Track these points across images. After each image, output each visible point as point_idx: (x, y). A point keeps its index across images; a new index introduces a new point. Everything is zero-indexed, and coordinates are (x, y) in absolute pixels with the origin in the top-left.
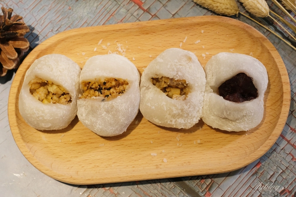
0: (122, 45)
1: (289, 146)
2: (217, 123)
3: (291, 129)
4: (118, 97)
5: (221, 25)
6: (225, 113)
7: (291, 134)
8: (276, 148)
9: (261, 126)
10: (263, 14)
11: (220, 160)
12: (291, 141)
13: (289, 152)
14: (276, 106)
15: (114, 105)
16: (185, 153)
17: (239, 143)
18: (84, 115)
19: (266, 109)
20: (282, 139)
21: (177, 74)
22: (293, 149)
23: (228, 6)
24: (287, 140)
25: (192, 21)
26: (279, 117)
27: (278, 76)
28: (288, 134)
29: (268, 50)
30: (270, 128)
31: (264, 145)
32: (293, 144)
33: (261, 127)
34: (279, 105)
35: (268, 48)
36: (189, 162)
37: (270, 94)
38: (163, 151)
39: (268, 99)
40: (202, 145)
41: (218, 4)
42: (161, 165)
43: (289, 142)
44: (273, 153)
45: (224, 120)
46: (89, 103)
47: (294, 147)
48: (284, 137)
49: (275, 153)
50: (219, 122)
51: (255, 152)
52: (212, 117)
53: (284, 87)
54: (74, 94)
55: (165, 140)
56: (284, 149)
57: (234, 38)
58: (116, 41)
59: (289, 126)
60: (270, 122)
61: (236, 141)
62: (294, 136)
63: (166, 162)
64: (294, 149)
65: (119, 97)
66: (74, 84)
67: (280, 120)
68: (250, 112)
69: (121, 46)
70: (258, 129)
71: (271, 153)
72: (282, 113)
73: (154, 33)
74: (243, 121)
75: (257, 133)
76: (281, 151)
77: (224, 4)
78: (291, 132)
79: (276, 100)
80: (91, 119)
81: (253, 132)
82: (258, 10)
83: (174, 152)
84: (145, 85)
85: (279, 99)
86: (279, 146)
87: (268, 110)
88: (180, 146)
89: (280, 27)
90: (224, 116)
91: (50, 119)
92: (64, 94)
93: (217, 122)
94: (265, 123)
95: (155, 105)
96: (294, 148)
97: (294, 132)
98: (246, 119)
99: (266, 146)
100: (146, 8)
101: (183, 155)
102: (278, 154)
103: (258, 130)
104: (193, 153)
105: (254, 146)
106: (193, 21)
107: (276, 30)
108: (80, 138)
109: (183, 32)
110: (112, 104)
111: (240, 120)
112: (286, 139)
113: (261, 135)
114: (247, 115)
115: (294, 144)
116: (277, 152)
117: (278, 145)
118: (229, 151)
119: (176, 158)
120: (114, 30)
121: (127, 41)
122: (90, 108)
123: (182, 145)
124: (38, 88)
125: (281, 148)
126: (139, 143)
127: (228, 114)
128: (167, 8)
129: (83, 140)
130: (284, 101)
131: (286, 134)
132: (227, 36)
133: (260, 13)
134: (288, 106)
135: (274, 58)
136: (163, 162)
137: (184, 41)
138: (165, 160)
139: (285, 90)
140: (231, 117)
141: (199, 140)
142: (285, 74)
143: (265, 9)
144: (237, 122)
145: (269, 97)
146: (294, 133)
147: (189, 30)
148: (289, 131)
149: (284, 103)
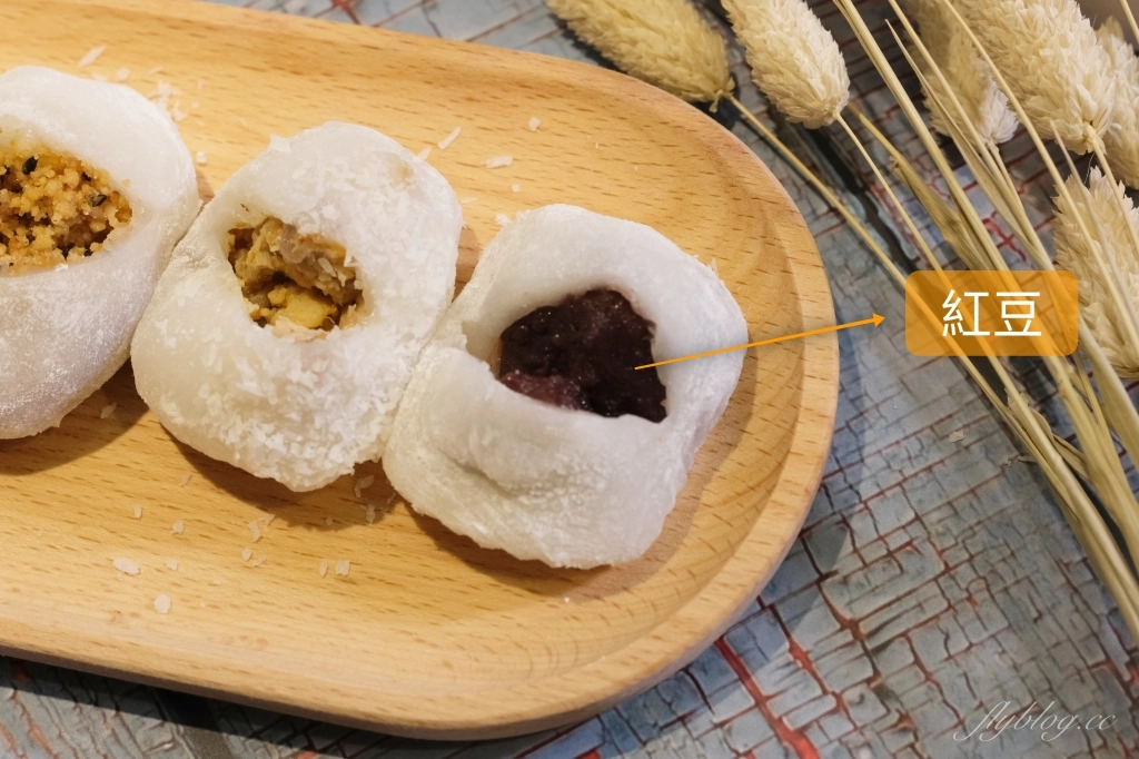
0: (176, 91)
1: (755, 718)
2: (433, 487)
3: (793, 649)
4: (58, 270)
5: (623, 114)
6: (473, 438)
7: (786, 671)
8: (691, 713)
9: (644, 581)
10: (812, 105)
11: (404, 670)
12: (773, 701)
13: (746, 745)
14: (741, 510)
15: (31, 297)
16: (263, 602)
17: (519, 625)
19: (696, 514)
20: (736, 681)
21: (318, 208)
22: (770, 738)
23: (681, 49)
24: (754, 692)
25: (500, 64)
26: (733, 552)
27: (792, 378)
28: (772, 665)
29: (785, 259)
30: (678, 593)
31: (619, 655)
32: (776, 715)
33: (642, 585)
34: (755, 506)
35: (788, 252)
36: (263, 642)
37: (735, 455)
38: (172, 563)
39: (717, 474)
40: (354, 587)
41: (640, 32)
42: (134, 615)
43: (760, 702)
44: (671, 731)
45: (468, 481)
47: (779, 731)
48: (748, 676)
49: (682, 732)
50: (445, 484)
51: (568, 676)
52: (422, 452)
53: (799, 427)
55: (200, 521)
56: (726, 727)
57: (659, 186)
58: (160, 68)
59: (788, 635)
60: (690, 572)
61: (509, 614)
62: (795, 685)
63: (165, 610)
64: (775, 740)
65: (62, 271)
67: (731, 565)
68: (591, 467)
69: (171, 96)
70: (626, 589)
71: (662, 728)
72: (750, 537)
73: (324, 78)
74: (549, 509)
75: (615, 605)
76: (713, 732)
77: (664, 35)
78: (789, 664)
79: (751, 484)
81: (598, 598)
82: (795, 81)
83: (218, 582)
85: (764, 480)
86: (710, 708)
87: (703, 520)
88: (254, 563)
89: (893, 209)
90: (469, 453)
93: (437, 483)
94: (670, 571)
96: (777, 735)
97: (800, 664)
98: (565, 501)
99: (631, 661)
101: (254, 605)
102: (694, 740)
103: (625, 595)
104: (298, 609)
105: (578, 653)
106: (505, 65)
107: (872, 218)
109: (450, 105)
111: (536, 496)
112: (753, 685)
113: (632, 614)
114: (571, 479)
115: (780, 720)
116: (689, 732)
117: (707, 703)
118: (463, 648)
119: (214, 607)
120: (160, 19)
121: (201, 82)
123: (264, 563)
125: (717, 720)
126: (84, 499)
127: (486, 442)
128: (433, 16)
130: (778, 487)
131: (761, 665)
132: (636, 168)
133: (800, 94)
134: (790, 516)
135: (800, 297)
136: (151, 607)
137: (442, 145)
138: (163, 602)
139: (798, 443)
140: (493, 466)
141: (347, 563)
142: (825, 377)
143: (825, 80)
144: (522, 505)
145: (727, 466)
146: (798, 669)
147: (479, 101)
148: (779, 656)
149: (775, 496)
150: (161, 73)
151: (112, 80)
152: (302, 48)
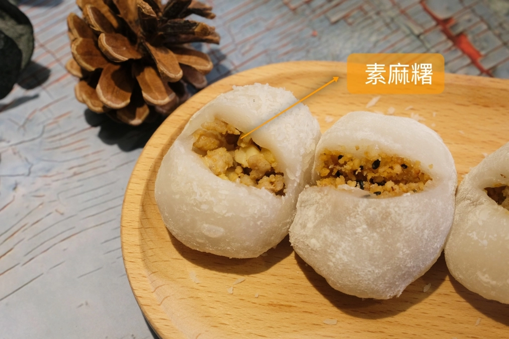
0: (421, 118)
4: (404, 196)
15: (391, 210)
18: (310, 225)
46: (329, 197)
54: (294, 177)
66: (302, 151)
73: (501, 109)
80: (325, 236)
84: (469, 195)
91: (225, 214)
92: (270, 172)
95: (490, 236)
100: (486, 66)
108: (279, 294)
110: (388, 207)
121: (434, 114)
122: (330, 209)
124: (213, 147)
129: (287, 302)
150: (412, 109)
151: (386, 113)
152: (489, 93)
